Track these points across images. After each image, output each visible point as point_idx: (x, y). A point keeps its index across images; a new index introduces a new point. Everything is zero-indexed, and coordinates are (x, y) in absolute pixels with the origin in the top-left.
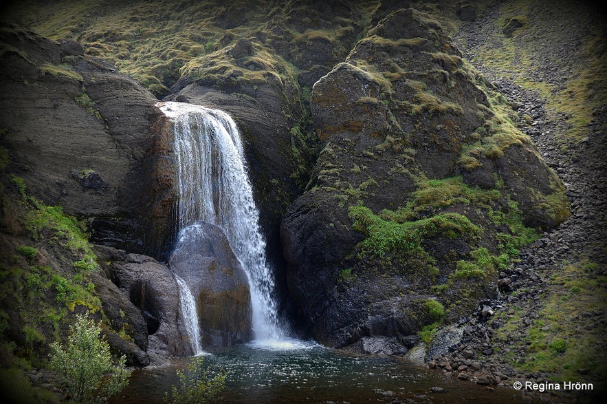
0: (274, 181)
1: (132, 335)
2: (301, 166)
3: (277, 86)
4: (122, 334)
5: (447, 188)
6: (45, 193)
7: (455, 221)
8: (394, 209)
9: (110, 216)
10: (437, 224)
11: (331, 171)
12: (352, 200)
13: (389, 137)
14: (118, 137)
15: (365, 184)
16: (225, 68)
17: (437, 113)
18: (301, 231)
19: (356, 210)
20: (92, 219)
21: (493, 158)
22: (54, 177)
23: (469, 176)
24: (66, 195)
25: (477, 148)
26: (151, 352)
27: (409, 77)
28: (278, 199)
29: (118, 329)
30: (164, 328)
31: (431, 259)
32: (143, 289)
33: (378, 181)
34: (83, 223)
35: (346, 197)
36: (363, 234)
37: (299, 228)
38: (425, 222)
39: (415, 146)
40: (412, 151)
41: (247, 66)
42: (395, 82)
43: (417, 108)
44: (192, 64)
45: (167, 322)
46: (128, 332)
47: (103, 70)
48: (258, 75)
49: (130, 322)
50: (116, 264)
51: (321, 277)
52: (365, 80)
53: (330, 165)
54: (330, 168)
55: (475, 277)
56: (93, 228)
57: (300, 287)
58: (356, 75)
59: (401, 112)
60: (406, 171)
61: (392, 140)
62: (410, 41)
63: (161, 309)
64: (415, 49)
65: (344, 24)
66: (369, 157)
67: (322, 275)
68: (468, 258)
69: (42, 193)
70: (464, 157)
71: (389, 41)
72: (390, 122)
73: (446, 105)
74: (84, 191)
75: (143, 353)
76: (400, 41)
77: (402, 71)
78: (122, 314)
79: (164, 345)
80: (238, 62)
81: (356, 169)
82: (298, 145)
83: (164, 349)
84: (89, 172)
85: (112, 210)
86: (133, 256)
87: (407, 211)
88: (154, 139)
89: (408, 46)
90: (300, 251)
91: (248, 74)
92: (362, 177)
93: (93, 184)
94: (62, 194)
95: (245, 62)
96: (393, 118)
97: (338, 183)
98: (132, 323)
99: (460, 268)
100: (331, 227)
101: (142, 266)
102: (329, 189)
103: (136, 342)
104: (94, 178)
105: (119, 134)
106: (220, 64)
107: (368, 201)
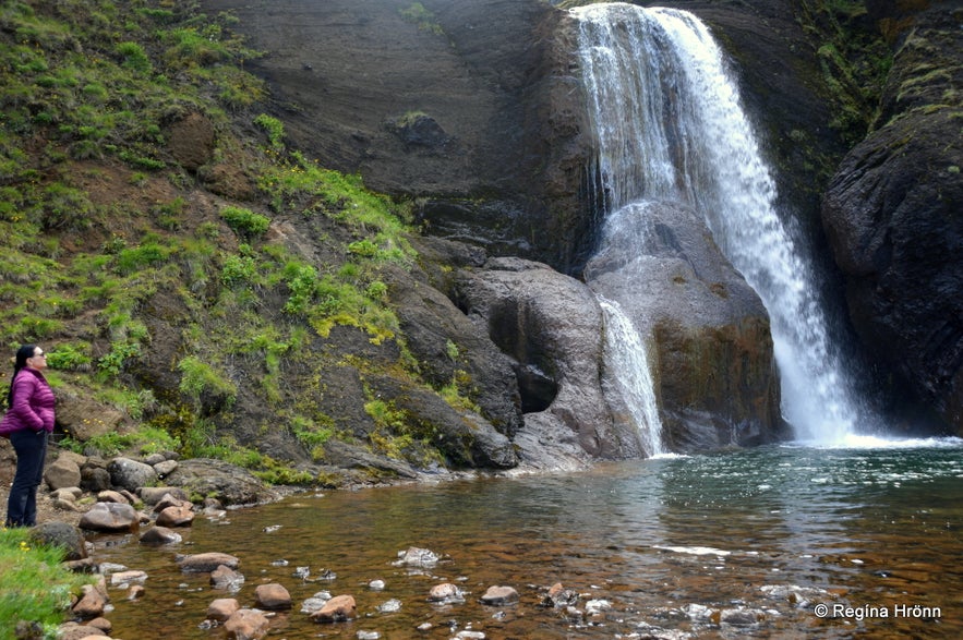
0: (796, 134)
1: (475, 397)
2: (848, 108)
4: (451, 395)
6: (330, 152)
9: (461, 195)
11: (929, 76)
14: (471, 57)
18: (873, 199)
20: (423, 201)
22: (347, 128)
24: (372, 157)
26: (527, 440)
28: (809, 166)
29: (440, 382)
30: (568, 396)
32: (522, 317)
34: (404, 209)
37: (866, 196)
45: (575, 381)
46: (465, 390)
49: (472, 368)
50: (463, 272)
51: (941, 289)
53: (924, 66)
54: (923, 72)
56: (427, 217)
57: (887, 319)
63: (562, 356)
67: (942, 284)
69: (322, 151)
74: (407, 151)
75: (500, 439)
78: (453, 349)
79: (570, 433)
82: (836, 74)
83: (569, 441)
84: (412, 116)
85: (465, 185)
86: (502, 261)
88: (541, 49)
90: (878, 241)
93: (424, 138)
94: (365, 157)
97: (950, 94)
98: (477, 370)
100: (952, 174)
101: (518, 276)
102: (929, 108)
103: (485, 413)
104: (424, 126)
105: (475, 51)
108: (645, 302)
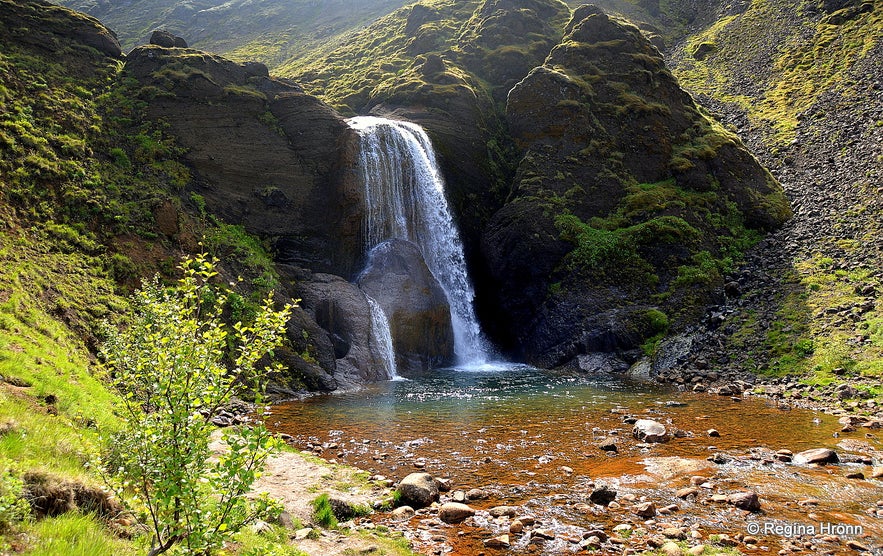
0: (472, 196)
1: (317, 358)
2: (499, 180)
3: (470, 98)
4: (306, 356)
5: (659, 191)
6: (226, 212)
7: (673, 225)
8: (604, 216)
9: (296, 235)
10: (653, 228)
11: (533, 180)
12: (558, 209)
13: (593, 141)
14: (302, 152)
15: (570, 191)
16: (415, 84)
17: (643, 113)
18: (503, 244)
19: (561, 219)
20: (276, 239)
21: (706, 159)
22: (235, 196)
23: (682, 178)
24: (249, 213)
25: (688, 149)
26: (340, 376)
27: (610, 78)
28: (477, 214)
29: (301, 351)
30: (354, 351)
31: (649, 266)
32: (331, 310)
33: (583, 186)
34: (266, 243)
35: (550, 206)
36: (571, 244)
37: (500, 242)
38: (640, 227)
39: (622, 149)
40: (620, 154)
41: (438, 81)
42: (596, 84)
43: (621, 108)
44: (382, 86)
45: (357, 344)
46: (312, 354)
47: (287, 89)
48: (449, 89)
49: (314, 343)
50: (301, 284)
51: (528, 293)
52: (564, 82)
53: (531, 173)
54: (531, 176)
55: (700, 283)
56: (278, 247)
58: (554, 77)
59: (605, 114)
60: (614, 175)
61: (597, 143)
62: (608, 43)
63: (351, 331)
64: (614, 50)
65: (536, 39)
66: (574, 163)
67: (528, 291)
68: (690, 263)
69: (224, 212)
70: (676, 159)
71: (586, 45)
72: (594, 126)
73: (651, 105)
74: (267, 209)
75: (329, 377)
76: (598, 44)
77: (602, 73)
78: (305, 334)
79: (356, 370)
80: (428, 78)
81: (560, 176)
82: (495, 158)
83: (355, 373)
84: (271, 189)
85: (298, 228)
86: (319, 276)
87: (619, 216)
88: (339, 152)
89: (607, 47)
90: (503, 266)
91: (439, 88)
92: (566, 184)
93: (276, 202)
94: (244, 213)
95: (436, 77)
96: (596, 121)
97: (540, 192)
98: (317, 344)
99: (682, 274)
100: (536, 238)
101: (330, 285)
102: (531, 198)
103: (321, 365)
104: (277, 195)
105: (302, 149)
106: (410, 80)
107: (575, 209)
108: (391, 299)
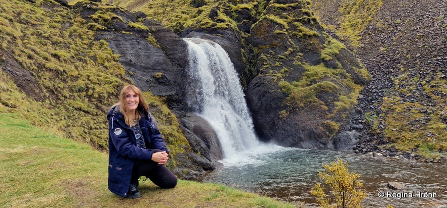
3: (232, 29)
5: (320, 69)
8: (298, 81)
9: (173, 95)
10: (320, 86)
11: (267, 66)
12: (279, 79)
13: (290, 49)
14: (171, 56)
15: (282, 71)
16: (207, 23)
17: (310, 36)
18: (258, 95)
19: (282, 83)
20: (165, 98)
21: (336, 55)
22: (144, 78)
23: (327, 64)
24: (152, 86)
25: (327, 50)
26: (213, 161)
27: (294, 21)
29: (197, 152)
31: (322, 102)
33: (289, 69)
34: (162, 100)
35: (276, 78)
38: (315, 85)
39: (302, 52)
40: (302, 54)
41: (217, 21)
42: (289, 23)
43: (301, 34)
44: (190, 22)
48: (223, 25)
52: (276, 23)
53: (265, 63)
57: (261, 121)
58: (272, 21)
59: (294, 37)
60: (299, 63)
61: (292, 50)
62: (292, 5)
64: (294, 8)
66: (283, 58)
67: (271, 115)
68: (338, 100)
70: (323, 55)
71: (282, 5)
72: (290, 42)
73: (311, 32)
74: (159, 84)
75: (211, 163)
76: (288, 5)
77: (291, 18)
80: (213, 20)
81: (277, 64)
82: (245, 57)
84: (160, 74)
85: (173, 92)
86: (189, 114)
87: (304, 81)
89: (291, 6)
90: (259, 104)
91: (219, 25)
92: (281, 67)
93: (163, 80)
94: (150, 86)
95: (215, 20)
96: (290, 40)
97: (271, 71)
98: (202, 148)
100: (273, 92)
102: (267, 74)
104: (163, 77)
106: (204, 21)
107: (286, 78)
